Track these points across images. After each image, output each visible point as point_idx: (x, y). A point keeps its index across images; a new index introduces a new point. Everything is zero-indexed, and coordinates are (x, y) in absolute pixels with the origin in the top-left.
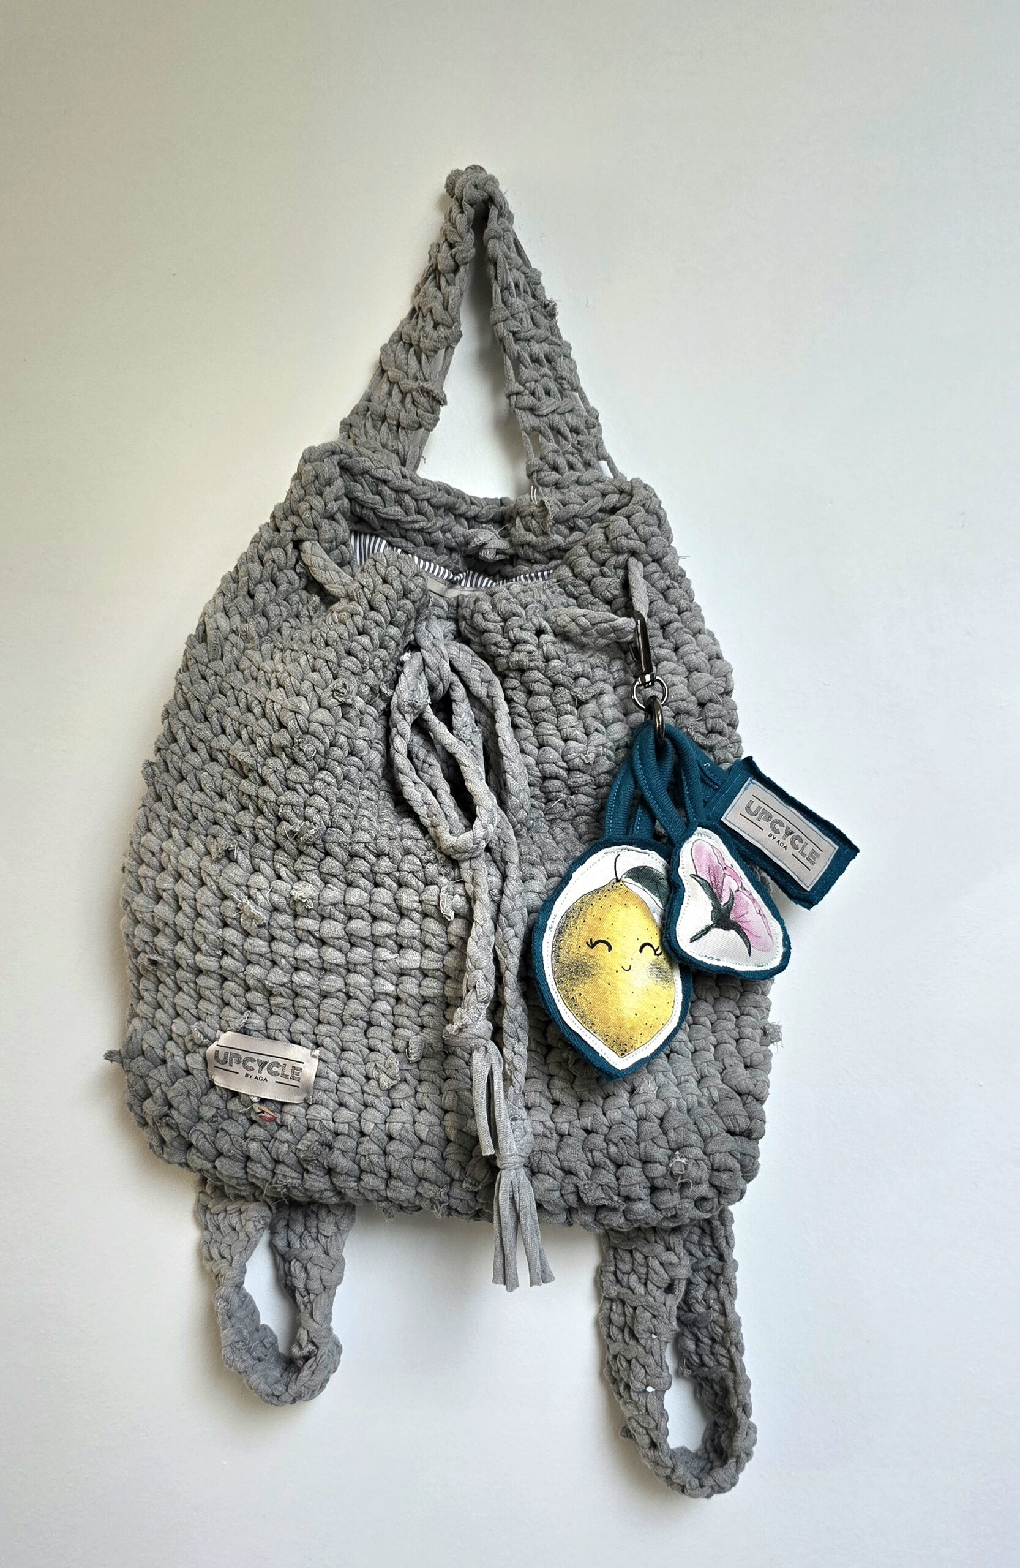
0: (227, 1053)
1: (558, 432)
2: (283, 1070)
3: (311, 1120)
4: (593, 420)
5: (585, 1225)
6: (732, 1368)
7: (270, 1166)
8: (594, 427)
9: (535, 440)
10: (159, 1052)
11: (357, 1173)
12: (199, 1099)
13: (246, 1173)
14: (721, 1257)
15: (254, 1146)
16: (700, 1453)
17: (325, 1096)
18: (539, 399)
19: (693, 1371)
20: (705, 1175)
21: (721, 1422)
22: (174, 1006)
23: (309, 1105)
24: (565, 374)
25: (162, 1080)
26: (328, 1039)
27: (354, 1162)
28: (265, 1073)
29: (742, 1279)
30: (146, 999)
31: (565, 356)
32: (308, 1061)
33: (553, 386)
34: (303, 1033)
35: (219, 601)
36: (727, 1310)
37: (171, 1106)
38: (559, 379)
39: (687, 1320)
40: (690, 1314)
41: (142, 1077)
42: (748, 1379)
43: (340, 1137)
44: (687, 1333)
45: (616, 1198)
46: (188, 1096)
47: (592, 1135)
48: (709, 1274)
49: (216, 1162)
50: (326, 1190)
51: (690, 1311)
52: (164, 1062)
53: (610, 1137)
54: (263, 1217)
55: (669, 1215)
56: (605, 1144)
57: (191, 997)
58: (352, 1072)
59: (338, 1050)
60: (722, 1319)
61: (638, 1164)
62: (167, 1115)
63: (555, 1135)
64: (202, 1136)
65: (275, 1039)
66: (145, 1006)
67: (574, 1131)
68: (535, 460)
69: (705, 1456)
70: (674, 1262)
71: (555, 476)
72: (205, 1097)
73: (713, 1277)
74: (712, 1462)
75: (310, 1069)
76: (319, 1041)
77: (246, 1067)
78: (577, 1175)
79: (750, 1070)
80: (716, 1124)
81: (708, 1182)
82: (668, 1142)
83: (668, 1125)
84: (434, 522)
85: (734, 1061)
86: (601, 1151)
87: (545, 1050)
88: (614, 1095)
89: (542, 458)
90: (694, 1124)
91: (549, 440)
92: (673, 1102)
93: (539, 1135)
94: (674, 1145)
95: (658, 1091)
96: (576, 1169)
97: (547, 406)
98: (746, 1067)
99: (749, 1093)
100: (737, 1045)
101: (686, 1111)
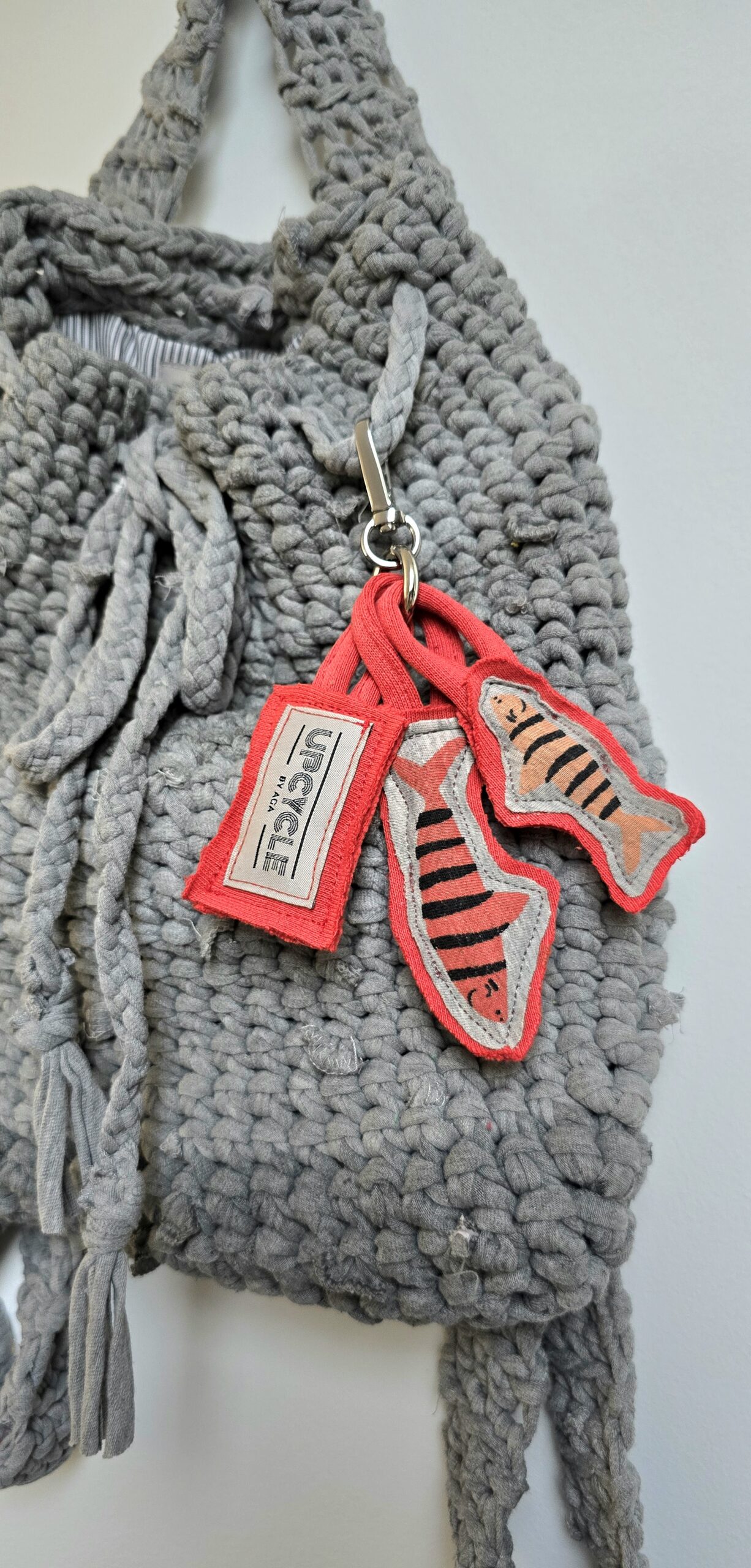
1: (349, 128)
4: (408, 103)
8: (406, 110)
9: (318, 147)
18: (320, 87)
20: (513, 1259)
24: (367, 49)
33: (346, 68)
38: (354, 58)
45: (376, 1281)
47: (341, 1171)
53: (360, 1179)
61: (403, 1229)
63: (288, 1165)
67: (316, 1161)
68: (319, 172)
70: (519, 1374)
78: (316, 1236)
79: (617, 1071)
80: (539, 1168)
81: (529, 1269)
82: (448, 1197)
83: (449, 1169)
84: (168, 279)
85: (586, 1055)
86: (351, 1200)
87: (283, 1024)
88: (378, 1105)
89: (327, 167)
90: (501, 1166)
91: (335, 140)
92: (468, 1126)
93: (265, 1164)
94: (456, 1204)
95: (447, 1104)
96: (313, 1226)
97: (331, 94)
98: (612, 1067)
99: (609, 1114)
100: (597, 1028)
101: (489, 1143)
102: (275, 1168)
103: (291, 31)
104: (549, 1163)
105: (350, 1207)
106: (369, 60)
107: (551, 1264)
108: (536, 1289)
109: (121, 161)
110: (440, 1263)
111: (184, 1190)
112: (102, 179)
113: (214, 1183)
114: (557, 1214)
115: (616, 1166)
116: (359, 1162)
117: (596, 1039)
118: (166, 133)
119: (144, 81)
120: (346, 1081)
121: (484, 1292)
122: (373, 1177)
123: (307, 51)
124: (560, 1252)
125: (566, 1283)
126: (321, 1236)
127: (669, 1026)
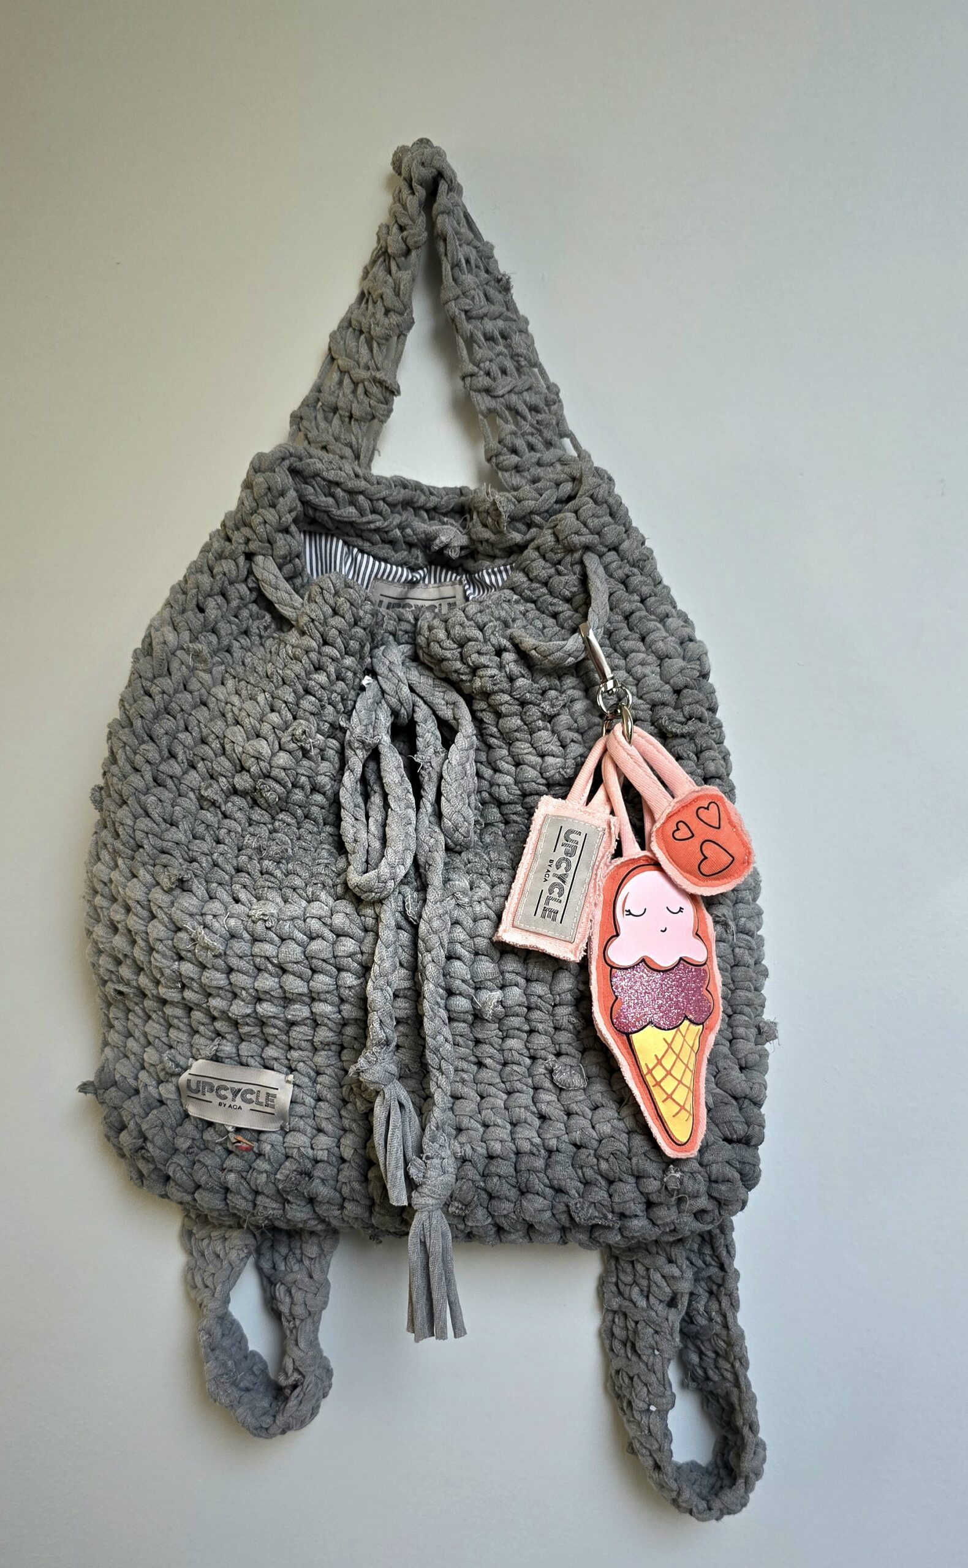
0: (199, 1082)
1: (515, 412)
2: (257, 1097)
3: (289, 1148)
4: (553, 396)
5: (581, 1244)
6: (737, 1384)
7: (250, 1197)
8: (555, 403)
9: (493, 424)
10: (131, 1081)
11: (340, 1200)
12: (173, 1129)
13: (227, 1204)
14: (722, 1267)
15: (232, 1177)
16: (710, 1468)
17: (302, 1123)
18: (494, 379)
19: (698, 1385)
20: (703, 1188)
21: (730, 1437)
22: (145, 1035)
23: (287, 1133)
24: (522, 350)
25: (135, 1111)
26: (301, 1064)
27: (335, 1189)
28: (238, 1101)
29: (745, 1289)
30: (116, 1028)
31: (521, 331)
32: (282, 1087)
33: (509, 364)
34: (276, 1059)
35: (166, 614)
36: (730, 1324)
37: (145, 1139)
38: (514, 357)
39: (690, 1333)
40: (692, 1326)
41: (115, 1108)
42: (754, 1396)
43: (320, 1165)
44: (690, 1345)
45: (610, 1216)
46: (162, 1127)
47: (583, 1150)
48: (710, 1284)
49: (196, 1195)
50: (309, 1219)
51: (692, 1322)
52: (137, 1092)
53: (599, 1152)
54: (246, 1246)
55: (668, 1230)
56: (595, 1160)
57: (162, 1025)
58: (328, 1096)
59: (312, 1074)
60: (724, 1332)
61: (632, 1180)
62: (142, 1148)
63: (543, 1151)
64: (179, 1168)
65: (247, 1065)
66: (116, 1035)
67: (563, 1146)
68: (494, 444)
69: (716, 1472)
70: (675, 1275)
71: (514, 459)
72: (179, 1128)
73: (715, 1288)
74: (722, 1479)
75: (284, 1096)
76: (293, 1067)
77: (219, 1096)
79: (746, 1071)
81: (707, 1194)
85: (727, 1064)
86: (592, 1167)
87: (528, 1061)
88: (603, 1106)
89: (500, 442)
91: (507, 422)
93: (526, 1153)
96: (565, 1188)
97: (503, 387)
98: (741, 1069)
99: (745, 1096)
100: (731, 1046)
102: (534, 1154)
103: (470, 333)
104: (717, 1129)
105: (592, 1171)
106: (525, 359)
107: (723, 1188)
110: (654, 1198)
111: (470, 1176)
113: (493, 1169)
114: (726, 1157)
116: (595, 1144)
117: (731, 1053)
120: (578, 1093)
121: (680, 1212)
122: (610, 1150)
123: (482, 352)
124: (728, 1181)
127: (771, 1042)
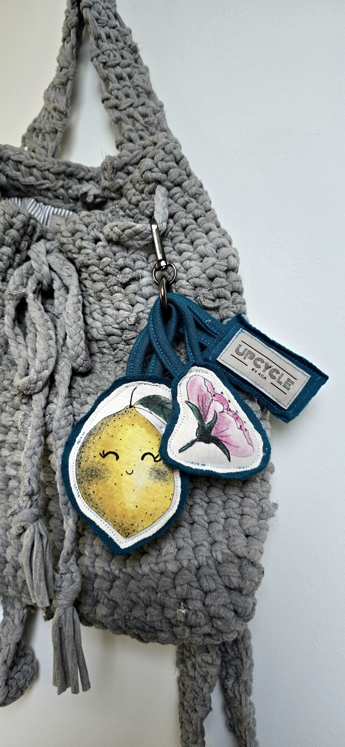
1: (130, 116)
4: (158, 108)
8: (160, 112)
9: (120, 127)
18: (120, 100)
20: (203, 621)
24: (141, 84)
31: (143, 74)
33: (132, 92)
38: (135, 87)
45: (147, 627)
48: (236, 670)
56: (138, 589)
67: (122, 576)
68: (120, 138)
70: (209, 661)
78: (121, 608)
79: (249, 538)
80: (215, 582)
81: (211, 624)
82: (176, 594)
83: (177, 582)
84: (56, 183)
85: (236, 532)
86: (136, 593)
89: (123, 136)
90: (198, 581)
91: (127, 124)
92: (185, 563)
93: (100, 576)
94: (180, 597)
95: (177, 553)
96: (120, 604)
97: (125, 104)
98: (247, 536)
99: (245, 557)
100: (241, 519)
101: (194, 570)
102: (104, 578)
103: (107, 75)
104: (219, 580)
105: (136, 596)
106: (142, 88)
108: (213, 632)
109: (35, 129)
110: (173, 621)
112: (27, 137)
114: (222, 602)
115: (247, 581)
116: (140, 577)
117: (240, 524)
118: (52, 117)
119: (45, 93)
121: (192, 633)
122: (145, 584)
123: (114, 84)
124: (223, 618)
125: (226, 631)
126: (123, 608)
127: (271, 518)
